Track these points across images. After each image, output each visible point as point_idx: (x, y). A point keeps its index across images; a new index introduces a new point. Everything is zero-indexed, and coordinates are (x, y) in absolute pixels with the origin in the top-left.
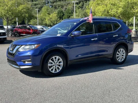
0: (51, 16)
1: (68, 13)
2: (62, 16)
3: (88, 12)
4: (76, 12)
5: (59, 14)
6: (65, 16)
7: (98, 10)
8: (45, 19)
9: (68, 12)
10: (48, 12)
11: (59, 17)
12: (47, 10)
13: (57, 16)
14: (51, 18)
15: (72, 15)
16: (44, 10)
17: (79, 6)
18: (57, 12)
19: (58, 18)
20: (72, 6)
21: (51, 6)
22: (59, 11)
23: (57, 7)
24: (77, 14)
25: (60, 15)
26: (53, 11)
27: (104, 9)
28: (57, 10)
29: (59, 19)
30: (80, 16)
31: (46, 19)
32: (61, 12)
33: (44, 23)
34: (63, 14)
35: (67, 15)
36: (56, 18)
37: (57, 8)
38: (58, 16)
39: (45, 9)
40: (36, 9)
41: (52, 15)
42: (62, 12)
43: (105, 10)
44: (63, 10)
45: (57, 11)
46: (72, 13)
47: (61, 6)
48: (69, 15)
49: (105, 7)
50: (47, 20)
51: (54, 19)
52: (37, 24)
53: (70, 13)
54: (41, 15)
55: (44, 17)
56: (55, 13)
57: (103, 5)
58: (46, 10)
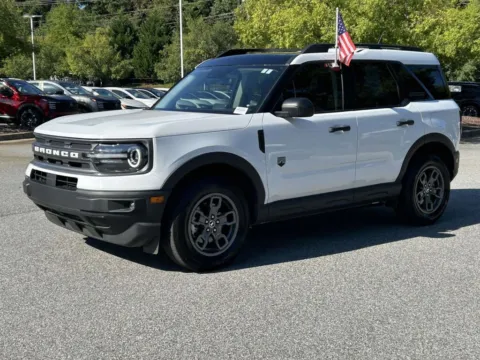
0: (85, 45)
1: (153, 34)
2: (131, 43)
3: (241, 32)
4: (186, 31)
5: (119, 36)
6: (141, 43)
7: (277, 24)
8: (64, 55)
9: (154, 27)
10: (72, 29)
11: (118, 50)
12: (71, 18)
13: (111, 44)
14: (88, 52)
15: (170, 43)
16: (57, 21)
17: (196, 9)
18: (108, 29)
19: (115, 54)
20: (167, 7)
21: (84, 7)
22: (119, 25)
23: (109, 9)
24: (191, 36)
25: (123, 41)
26: (92, 24)
27: (301, 22)
28: (111, 22)
29: (117, 57)
30: (200, 46)
31: (68, 55)
32: (126, 30)
33: (59, 68)
34: (131, 38)
35: (148, 41)
36: (109, 50)
37: (107, 13)
38: (116, 46)
39: (62, 14)
40: (26, 16)
41: (93, 42)
42: (128, 27)
43: (305, 23)
44: (133, 19)
45: (107, 26)
46: (169, 32)
47: (125, 4)
48: (158, 39)
49: (306, 13)
50: (69, 60)
51: (98, 56)
52: (32, 73)
53: (160, 35)
54: (47, 37)
55: (59, 44)
56: (102, 34)
57: (296, 7)
58: (64, 21)
